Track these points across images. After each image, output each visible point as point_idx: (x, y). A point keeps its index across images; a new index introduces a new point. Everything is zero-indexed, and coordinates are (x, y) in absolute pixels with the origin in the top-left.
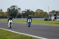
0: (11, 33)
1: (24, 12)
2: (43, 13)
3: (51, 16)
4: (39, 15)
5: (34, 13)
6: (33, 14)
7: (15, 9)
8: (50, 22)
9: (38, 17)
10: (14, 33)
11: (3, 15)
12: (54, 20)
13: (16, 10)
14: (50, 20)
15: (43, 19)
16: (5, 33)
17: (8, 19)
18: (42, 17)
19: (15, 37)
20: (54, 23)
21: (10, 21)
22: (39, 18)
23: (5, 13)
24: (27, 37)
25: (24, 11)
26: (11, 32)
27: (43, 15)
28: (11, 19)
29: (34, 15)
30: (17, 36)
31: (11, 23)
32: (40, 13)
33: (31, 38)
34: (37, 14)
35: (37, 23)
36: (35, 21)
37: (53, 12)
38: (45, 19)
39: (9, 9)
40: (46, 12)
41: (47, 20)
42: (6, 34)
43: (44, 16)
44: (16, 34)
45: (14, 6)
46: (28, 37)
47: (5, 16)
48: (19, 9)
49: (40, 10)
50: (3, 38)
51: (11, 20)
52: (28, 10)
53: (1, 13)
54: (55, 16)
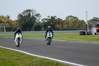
0: (24, 56)
1: (46, 21)
2: (78, 22)
3: (90, 27)
4: (70, 26)
5: (63, 22)
6: (61, 23)
7: (31, 15)
8: (89, 37)
9: (69, 28)
10: (29, 55)
11: (11, 25)
12: (95, 34)
13: (33, 16)
14: (89, 34)
15: (78, 32)
16: (14, 55)
17: (15, 32)
18: (76, 30)
19: (30, 62)
20: (95, 39)
21: (17, 36)
22: (70, 30)
23: (14, 22)
24: (50, 63)
25: (46, 19)
26: (24, 54)
27: (77, 26)
28: (19, 32)
29: (62, 25)
30: (34, 61)
31: (19, 39)
32: (73, 23)
33: (58, 64)
34: (67, 23)
35: (67, 39)
36: (65, 35)
37: (95, 20)
38: (81, 32)
39: (20, 16)
40: (83, 21)
41: (84, 34)
42: (15, 58)
43: (79, 27)
44: (33, 57)
45: (29, 10)
46: (52, 62)
47: (14, 27)
48: (38, 15)
49: (73, 17)
50: (11, 64)
51: (19, 34)
52: (52, 17)
53: (8, 22)
54: (97, 27)
